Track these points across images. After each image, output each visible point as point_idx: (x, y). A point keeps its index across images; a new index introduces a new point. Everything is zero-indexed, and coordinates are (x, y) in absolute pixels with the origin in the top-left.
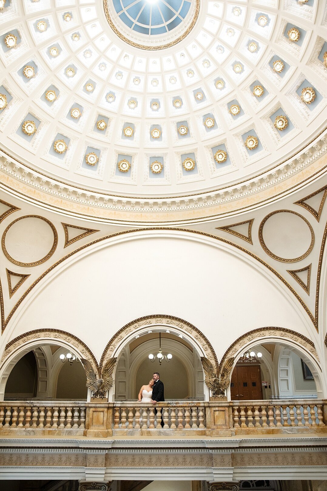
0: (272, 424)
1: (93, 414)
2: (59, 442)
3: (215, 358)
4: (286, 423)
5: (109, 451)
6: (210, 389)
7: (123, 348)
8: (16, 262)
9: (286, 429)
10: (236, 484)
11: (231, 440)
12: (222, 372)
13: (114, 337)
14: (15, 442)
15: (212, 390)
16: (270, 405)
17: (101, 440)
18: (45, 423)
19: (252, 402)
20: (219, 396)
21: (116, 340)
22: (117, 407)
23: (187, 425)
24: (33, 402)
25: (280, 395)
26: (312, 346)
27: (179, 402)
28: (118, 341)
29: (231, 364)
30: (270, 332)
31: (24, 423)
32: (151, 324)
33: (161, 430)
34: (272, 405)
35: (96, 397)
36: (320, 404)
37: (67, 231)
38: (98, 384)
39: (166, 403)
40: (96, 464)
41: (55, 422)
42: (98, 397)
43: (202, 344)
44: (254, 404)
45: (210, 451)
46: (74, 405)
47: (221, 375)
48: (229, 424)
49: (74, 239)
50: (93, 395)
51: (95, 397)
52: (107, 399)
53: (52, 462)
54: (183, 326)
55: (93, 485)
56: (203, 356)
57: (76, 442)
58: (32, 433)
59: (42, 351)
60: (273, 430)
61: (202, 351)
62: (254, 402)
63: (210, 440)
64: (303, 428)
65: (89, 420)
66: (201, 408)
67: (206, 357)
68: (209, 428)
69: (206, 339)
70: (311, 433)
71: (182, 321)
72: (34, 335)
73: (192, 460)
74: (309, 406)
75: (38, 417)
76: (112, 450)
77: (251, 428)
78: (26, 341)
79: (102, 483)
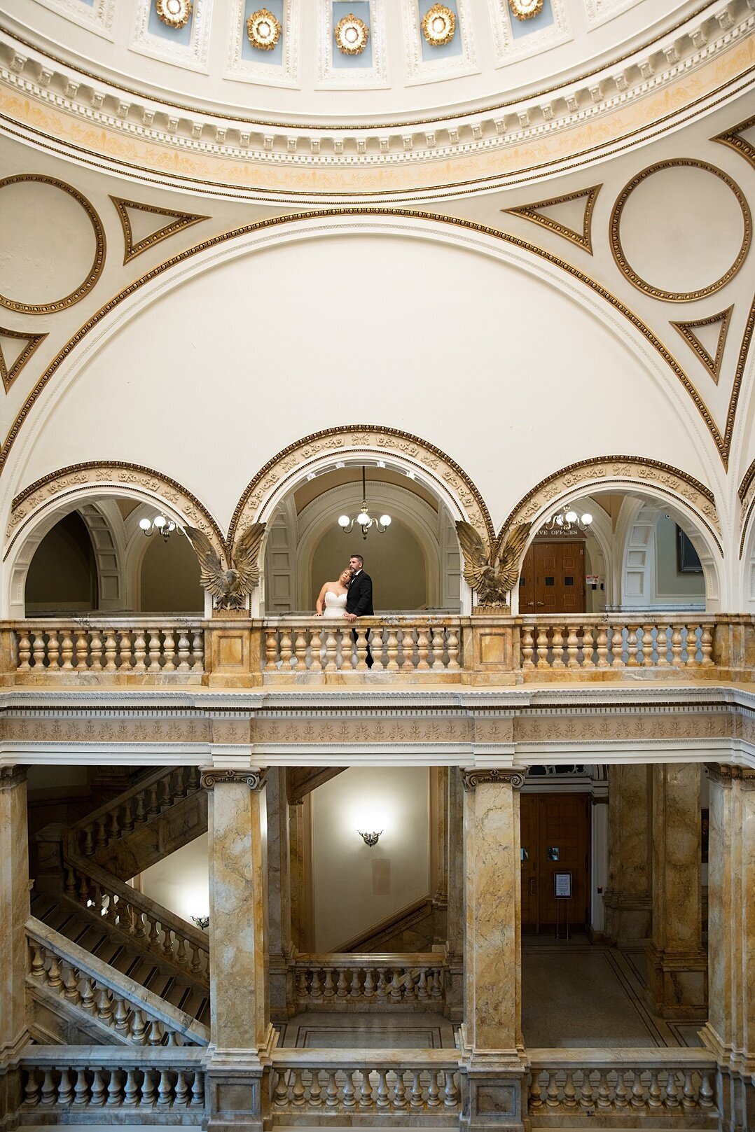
0: (602, 662)
1: (219, 642)
2: (152, 697)
3: (489, 524)
4: (632, 660)
5: (258, 713)
6: (474, 589)
7: (279, 502)
8: (8, 303)
9: (632, 672)
10: (521, 772)
11: (515, 693)
12: (502, 555)
13: (258, 478)
14: (60, 697)
15: (478, 593)
16: (602, 625)
17: (239, 693)
18: (119, 662)
19: (565, 617)
20: (494, 604)
21: (263, 483)
22: (271, 628)
23: (423, 663)
24: (88, 619)
25: (623, 604)
26: (709, 500)
27: (406, 616)
28: (267, 486)
29: (524, 536)
30: (616, 468)
31: (75, 662)
32: (342, 446)
33: (366, 673)
34: (607, 625)
35: (224, 607)
36: (710, 623)
37: (128, 218)
38: (226, 580)
40: (232, 737)
41: (140, 658)
42: (228, 608)
43: (460, 492)
44: (568, 621)
45: (470, 713)
46: (176, 625)
47: (500, 561)
48: (512, 660)
49: (147, 239)
50: (218, 603)
51: (222, 608)
52: (248, 611)
53: (140, 734)
54: (416, 452)
55: (228, 776)
56: (460, 519)
57: (187, 697)
58: (94, 681)
59: (98, 512)
60: (604, 673)
61: (457, 508)
62: (570, 617)
63: (472, 691)
64: (668, 669)
65: (213, 655)
66: (453, 630)
67: (468, 521)
68: (468, 669)
69: (468, 482)
70: (683, 679)
71: (415, 440)
72: (72, 476)
73: (432, 729)
74: (686, 626)
75: (104, 650)
76: (265, 712)
77: (558, 668)
78: (55, 490)
79: (248, 772)
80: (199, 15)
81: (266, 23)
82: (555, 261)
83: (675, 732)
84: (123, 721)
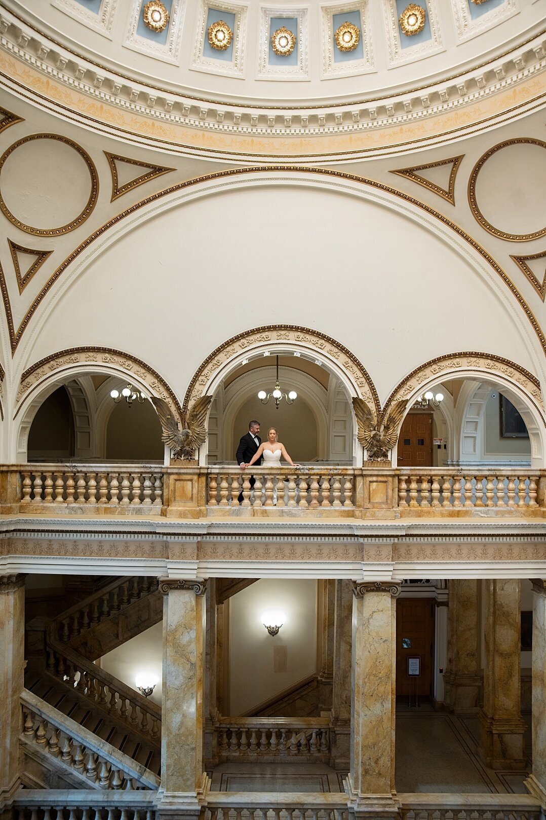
0: (457, 503)
1: (175, 484)
2: (123, 524)
3: (376, 400)
4: (479, 502)
5: (203, 538)
6: (365, 448)
7: (221, 381)
8: (25, 228)
9: (479, 511)
10: (398, 584)
11: (395, 525)
12: (386, 423)
13: (207, 362)
14: (54, 523)
15: (367, 451)
16: (457, 476)
17: (190, 523)
18: (98, 498)
19: (430, 470)
20: (379, 459)
21: (210, 366)
22: (214, 474)
23: (325, 502)
24: (76, 465)
25: (461, 460)
26: (536, 386)
27: (315, 467)
28: (213, 368)
29: (402, 409)
30: (469, 361)
31: (65, 497)
32: (269, 340)
34: (461, 476)
35: (179, 457)
37: (116, 168)
38: (182, 437)
39: (293, 469)
40: (183, 555)
41: (114, 495)
42: (182, 458)
43: (356, 376)
44: (433, 473)
45: (361, 540)
46: (142, 470)
47: (385, 427)
48: (392, 501)
49: (129, 184)
50: (174, 455)
51: (177, 458)
52: (197, 461)
53: (114, 551)
54: (324, 346)
55: (180, 584)
57: (151, 525)
58: (79, 511)
59: (78, 384)
60: (459, 511)
61: (354, 388)
62: (434, 470)
63: (361, 523)
64: (505, 509)
65: (170, 493)
66: (348, 478)
67: (361, 397)
68: (359, 506)
69: (362, 369)
70: (516, 517)
71: (323, 337)
72: (67, 357)
73: (332, 551)
74: (518, 478)
75: (87, 487)
76: (208, 537)
77: (425, 507)
78: (54, 367)
79: (195, 582)
80: (174, 23)
81: (222, 31)
82: (427, 209)
83: (510, 556)
84: (100, 542)
